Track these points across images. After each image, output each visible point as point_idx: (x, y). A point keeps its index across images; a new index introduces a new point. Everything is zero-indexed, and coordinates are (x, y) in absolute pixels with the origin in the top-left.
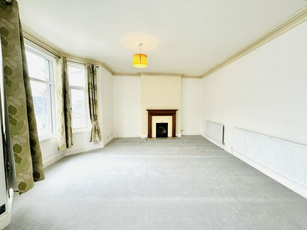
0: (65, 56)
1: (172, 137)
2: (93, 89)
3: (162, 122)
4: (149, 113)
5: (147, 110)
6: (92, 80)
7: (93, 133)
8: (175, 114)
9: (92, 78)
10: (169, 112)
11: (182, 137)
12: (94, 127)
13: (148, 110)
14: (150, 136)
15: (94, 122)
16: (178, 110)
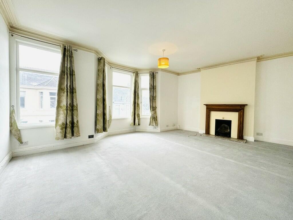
0: (137, 71)
1: (237, 139)
2: (153, 89)
3: (223, 118)
4: (207, 108)
5: (204, 105)
6: (152, 82)
7: (151, 119)
8: (242, 110)
9: (152, 81)
10: (233, 107)
11: (255, 142)
12: (152, 115)
13: (206, 105)
14: (208, 132)
15: (152, 112)
16: (247, 105)
